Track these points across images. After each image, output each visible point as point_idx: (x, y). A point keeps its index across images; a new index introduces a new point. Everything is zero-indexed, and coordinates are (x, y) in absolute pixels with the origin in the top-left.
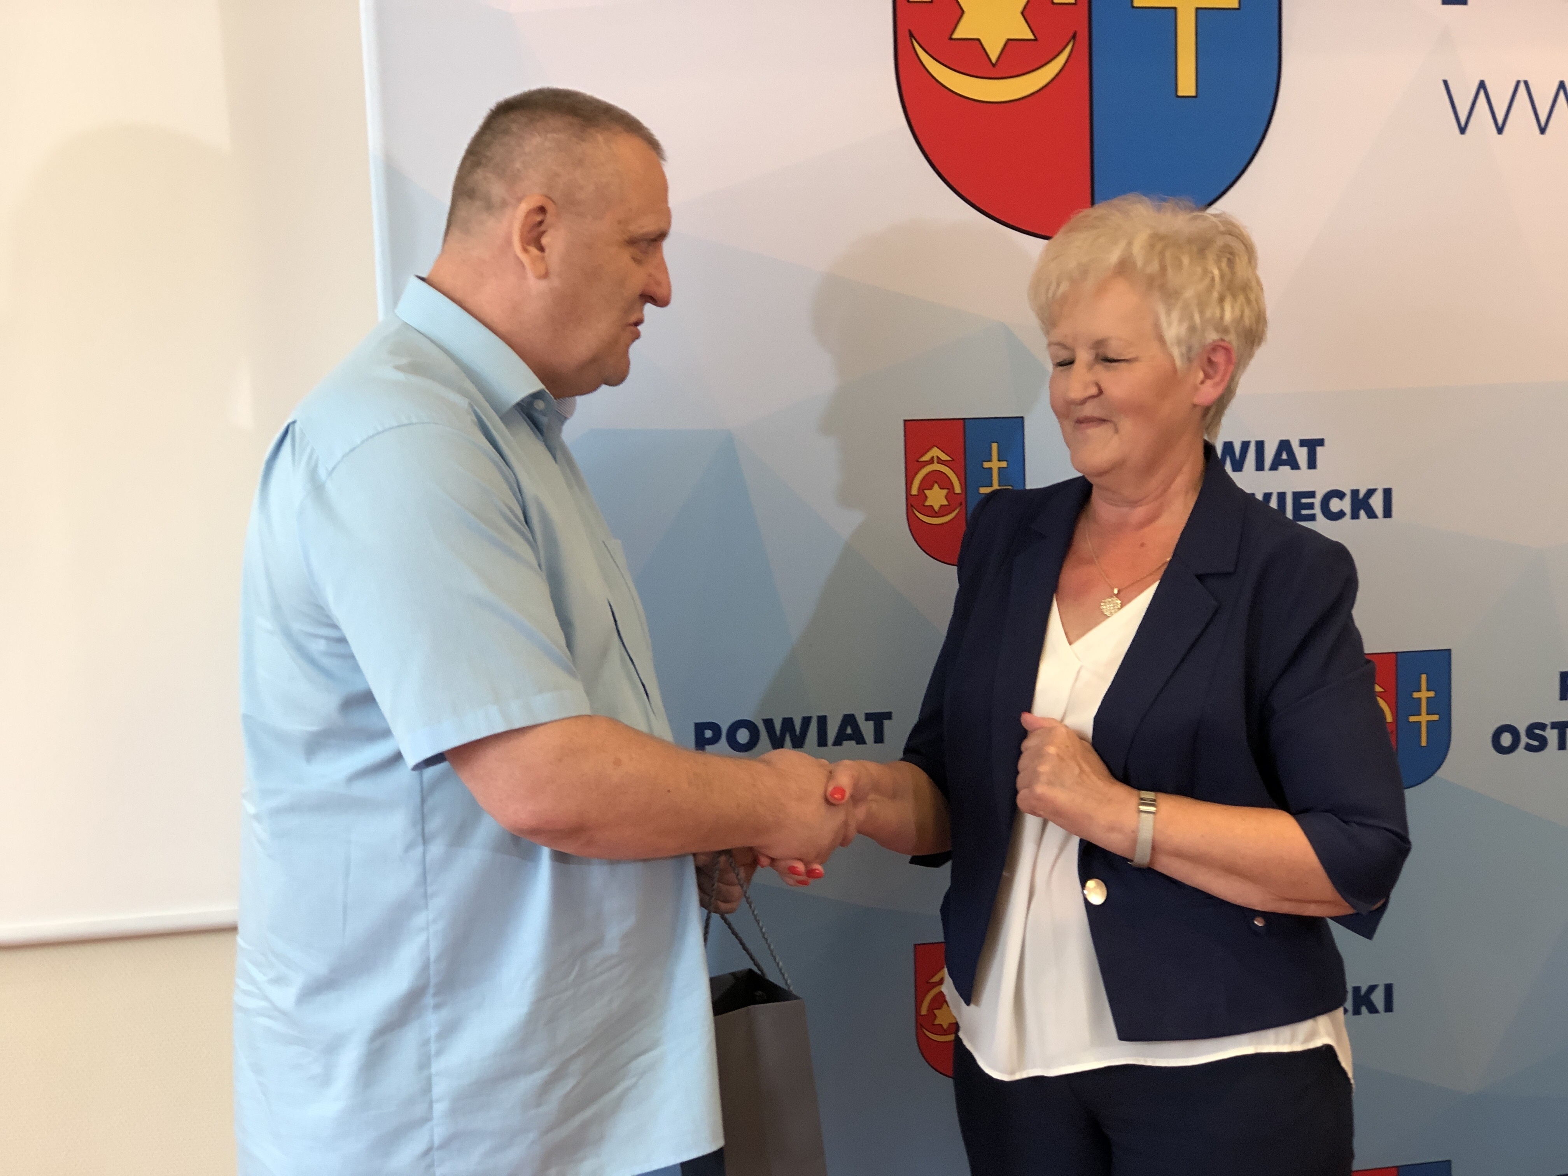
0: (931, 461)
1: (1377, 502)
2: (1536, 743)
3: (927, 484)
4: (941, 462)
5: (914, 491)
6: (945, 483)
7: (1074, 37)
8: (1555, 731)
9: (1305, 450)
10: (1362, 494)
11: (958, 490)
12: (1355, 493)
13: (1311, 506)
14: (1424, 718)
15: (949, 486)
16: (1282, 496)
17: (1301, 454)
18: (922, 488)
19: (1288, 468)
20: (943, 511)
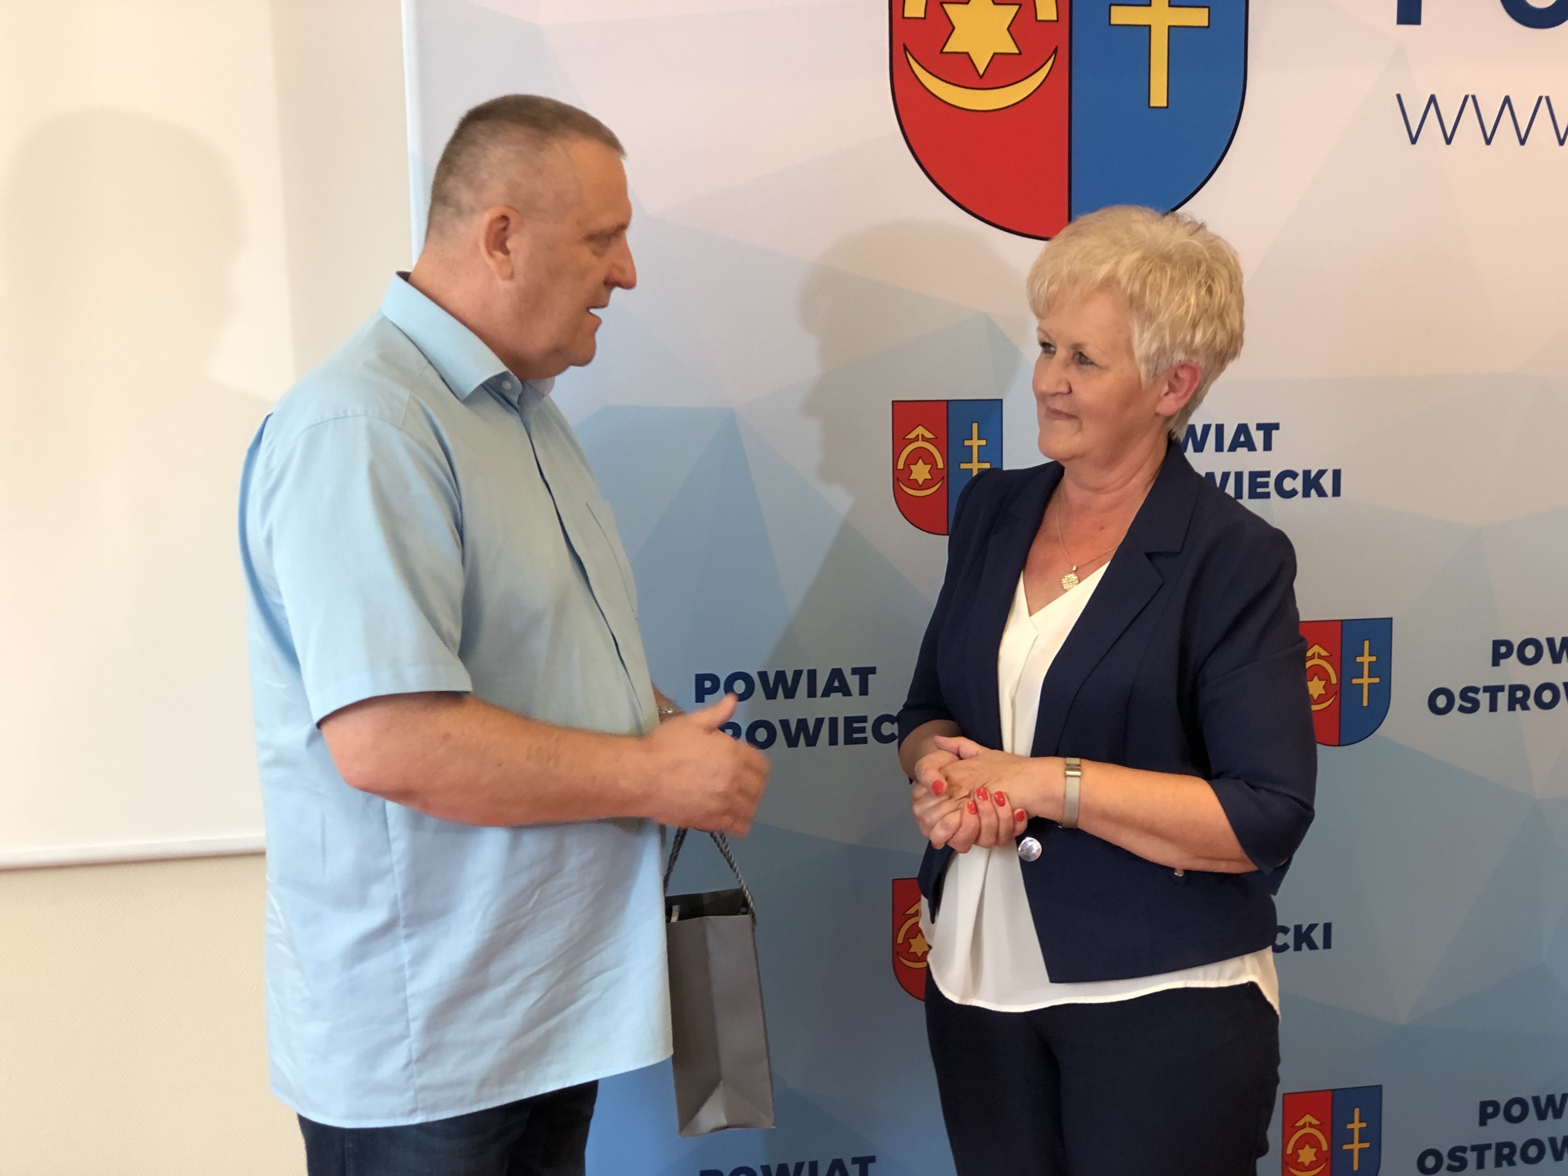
0: (916, 439)
1: (1327, 482)
2: (1469, 705)
3: (912, 459)
4: (924, 439)
5: (901, 466)
6: (928, 458)
7: (1056, 51)
8: (1487, 695)
9: (1261, 433)
10: (1313, 475)
11: (940, 465)
12: (1307, 473)
13: (1266, 485)
14: (1366, 681)
15: (934, 463)
16: (1239, 476)
17: (1258, 437)
18: (908, 463)
19: (1246, 449)
20: (926, 485)
